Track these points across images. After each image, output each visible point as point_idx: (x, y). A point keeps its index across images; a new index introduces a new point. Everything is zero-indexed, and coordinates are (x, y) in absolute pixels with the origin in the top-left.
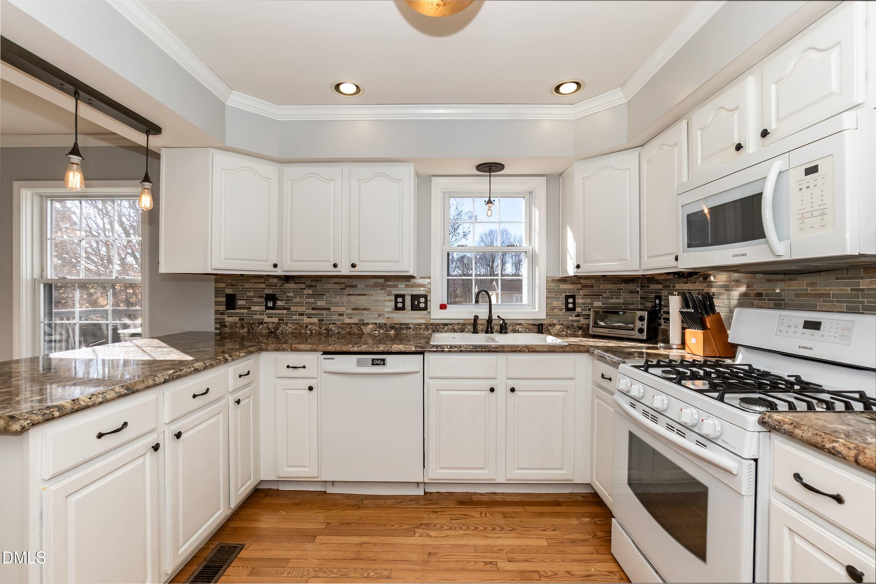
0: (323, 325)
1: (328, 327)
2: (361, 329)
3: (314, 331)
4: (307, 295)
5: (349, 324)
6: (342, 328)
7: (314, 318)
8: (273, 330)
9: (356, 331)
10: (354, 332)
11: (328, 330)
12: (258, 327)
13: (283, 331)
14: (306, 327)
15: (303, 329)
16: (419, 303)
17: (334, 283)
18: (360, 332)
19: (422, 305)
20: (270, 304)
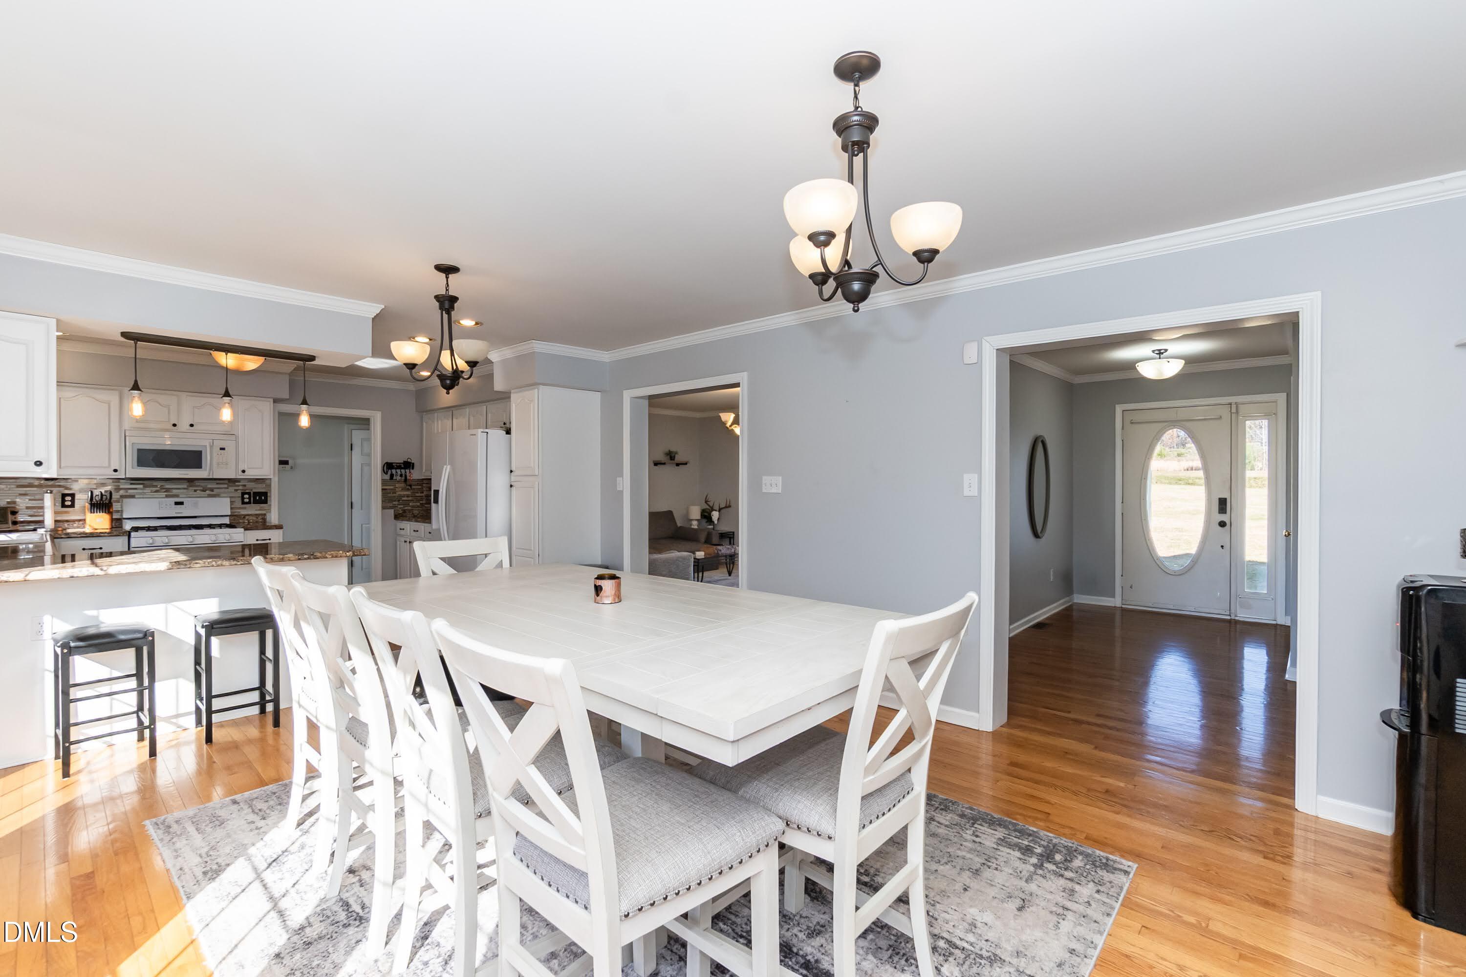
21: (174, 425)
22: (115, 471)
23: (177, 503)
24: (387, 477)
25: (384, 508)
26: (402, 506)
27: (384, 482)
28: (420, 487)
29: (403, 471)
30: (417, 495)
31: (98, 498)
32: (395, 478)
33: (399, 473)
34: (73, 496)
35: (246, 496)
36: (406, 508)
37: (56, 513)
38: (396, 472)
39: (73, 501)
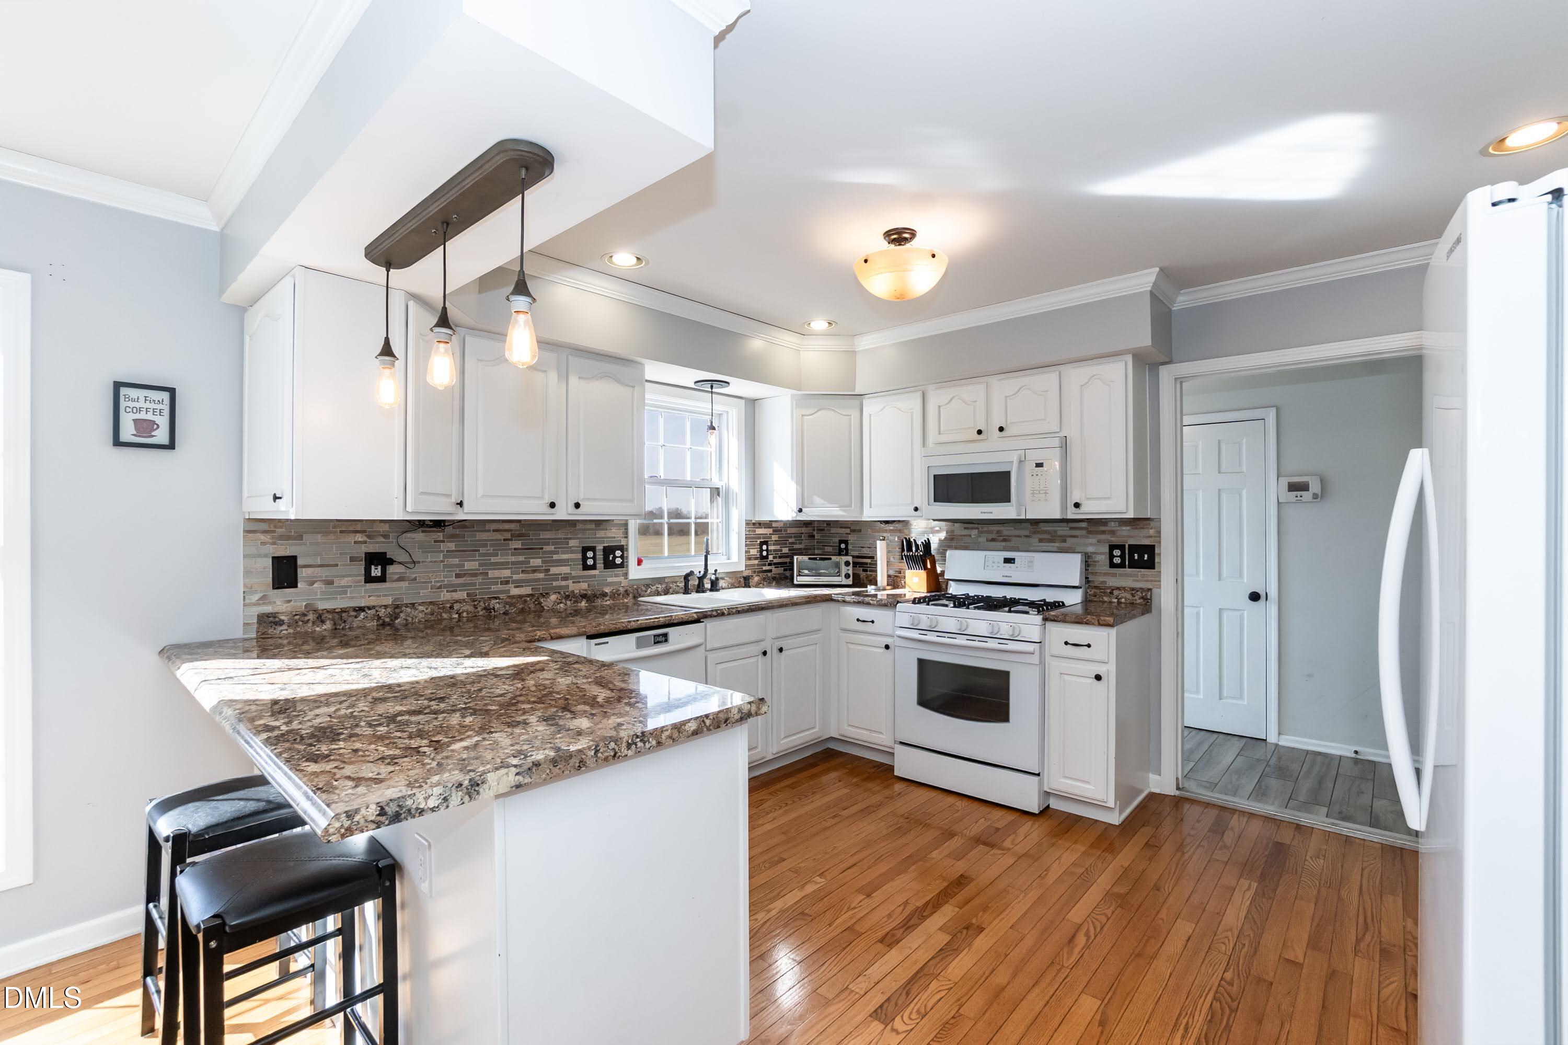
0: (480, 602)
1: (489, 605)
2: (540, 603)
3: (465, 614)
4: (447, 551)
5: (520, 597)
6: (511, 605)
7: (460, 591)
8: (387, 620)
9: (532, 606)
10: (529, 608)
11: (488, 610)
12: (356, 617)
13: (407, 620)
14: (451, 608)
15: (445, 613)
16: (615, 557)
17: (494, 531)
18: (538, 607)
19: (618, 561)
20: (376, 572)
21: (980, 432)
23: (1008, 561)
35: (1117, 552)
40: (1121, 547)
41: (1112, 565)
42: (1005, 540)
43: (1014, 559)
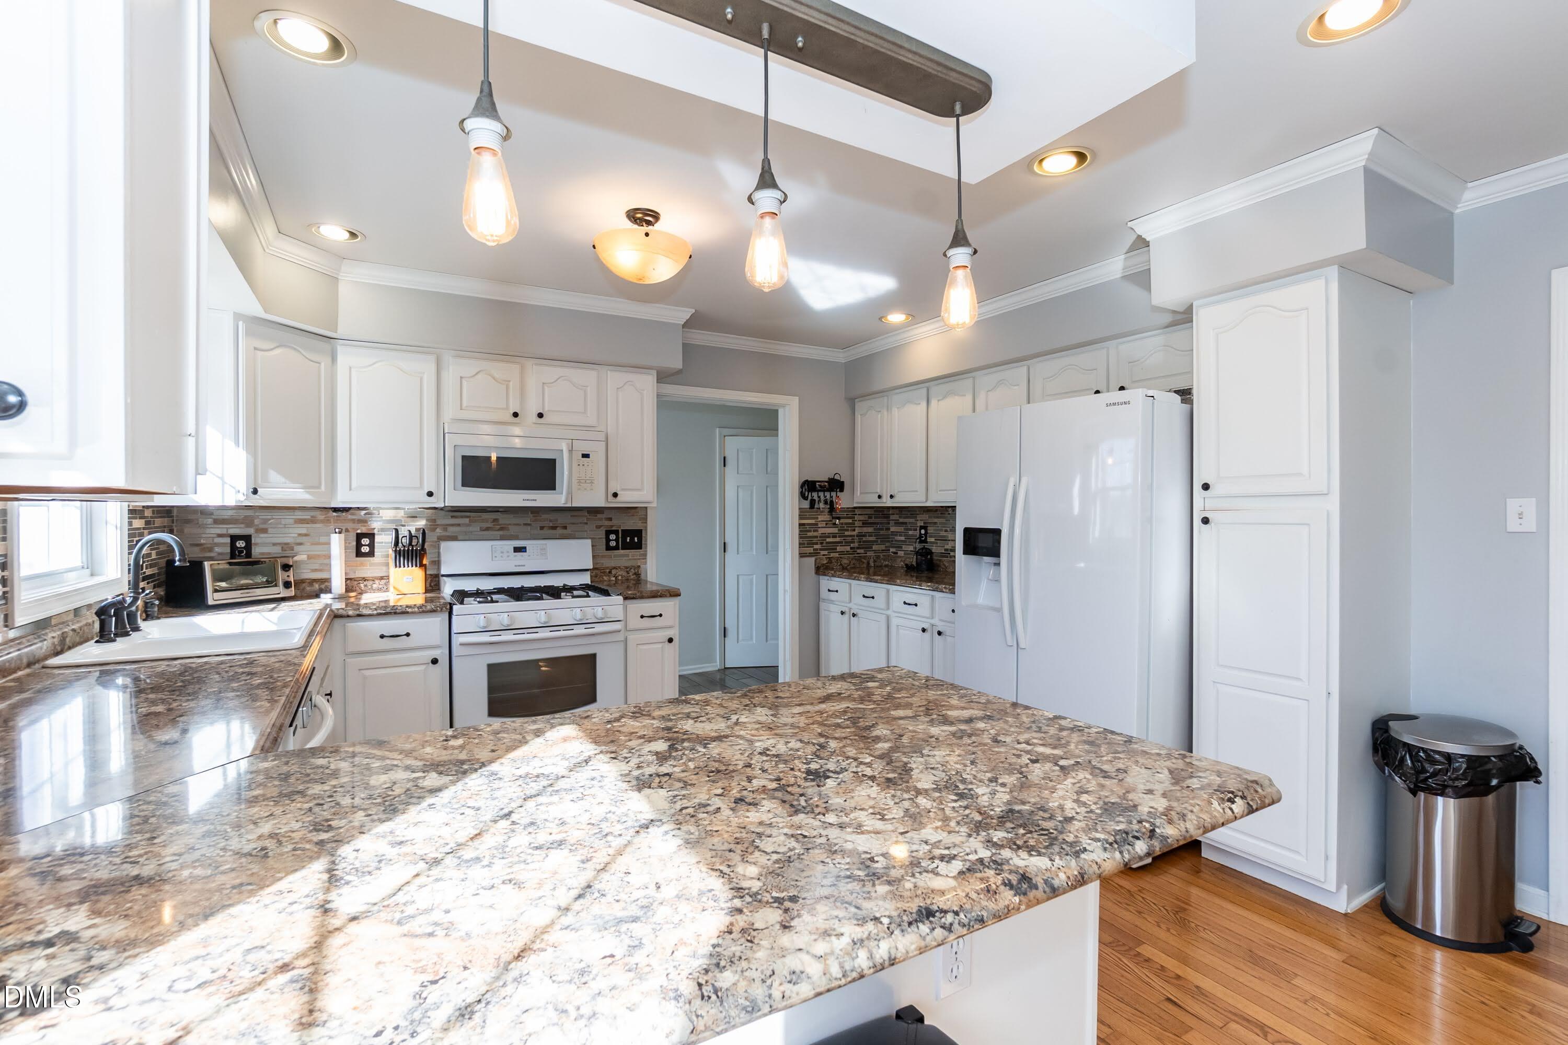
21: (516, 415)
22: (430, 494)
23: (518, 550)
24: (806, 504)
25: (802, 555)
26: (826, 552)
27: (802, 514)
28: (850, 521)
29: (827, 494)
30: (847, 533)
31: (405, 541)
32: (816, 506)
33: (822, 498)
34: (371, 536)
35: (613, 537)
36: (832, 555)
37: (347, 563)
38: (819, 497)
39: (372, 545)
40: (616, 532)
41: (608, 548)
42: (502, 529)
43: (525, 548)
